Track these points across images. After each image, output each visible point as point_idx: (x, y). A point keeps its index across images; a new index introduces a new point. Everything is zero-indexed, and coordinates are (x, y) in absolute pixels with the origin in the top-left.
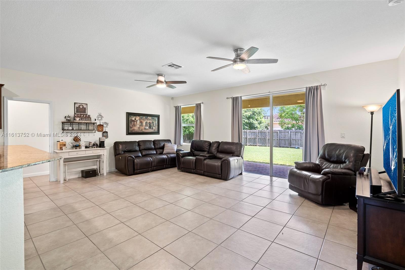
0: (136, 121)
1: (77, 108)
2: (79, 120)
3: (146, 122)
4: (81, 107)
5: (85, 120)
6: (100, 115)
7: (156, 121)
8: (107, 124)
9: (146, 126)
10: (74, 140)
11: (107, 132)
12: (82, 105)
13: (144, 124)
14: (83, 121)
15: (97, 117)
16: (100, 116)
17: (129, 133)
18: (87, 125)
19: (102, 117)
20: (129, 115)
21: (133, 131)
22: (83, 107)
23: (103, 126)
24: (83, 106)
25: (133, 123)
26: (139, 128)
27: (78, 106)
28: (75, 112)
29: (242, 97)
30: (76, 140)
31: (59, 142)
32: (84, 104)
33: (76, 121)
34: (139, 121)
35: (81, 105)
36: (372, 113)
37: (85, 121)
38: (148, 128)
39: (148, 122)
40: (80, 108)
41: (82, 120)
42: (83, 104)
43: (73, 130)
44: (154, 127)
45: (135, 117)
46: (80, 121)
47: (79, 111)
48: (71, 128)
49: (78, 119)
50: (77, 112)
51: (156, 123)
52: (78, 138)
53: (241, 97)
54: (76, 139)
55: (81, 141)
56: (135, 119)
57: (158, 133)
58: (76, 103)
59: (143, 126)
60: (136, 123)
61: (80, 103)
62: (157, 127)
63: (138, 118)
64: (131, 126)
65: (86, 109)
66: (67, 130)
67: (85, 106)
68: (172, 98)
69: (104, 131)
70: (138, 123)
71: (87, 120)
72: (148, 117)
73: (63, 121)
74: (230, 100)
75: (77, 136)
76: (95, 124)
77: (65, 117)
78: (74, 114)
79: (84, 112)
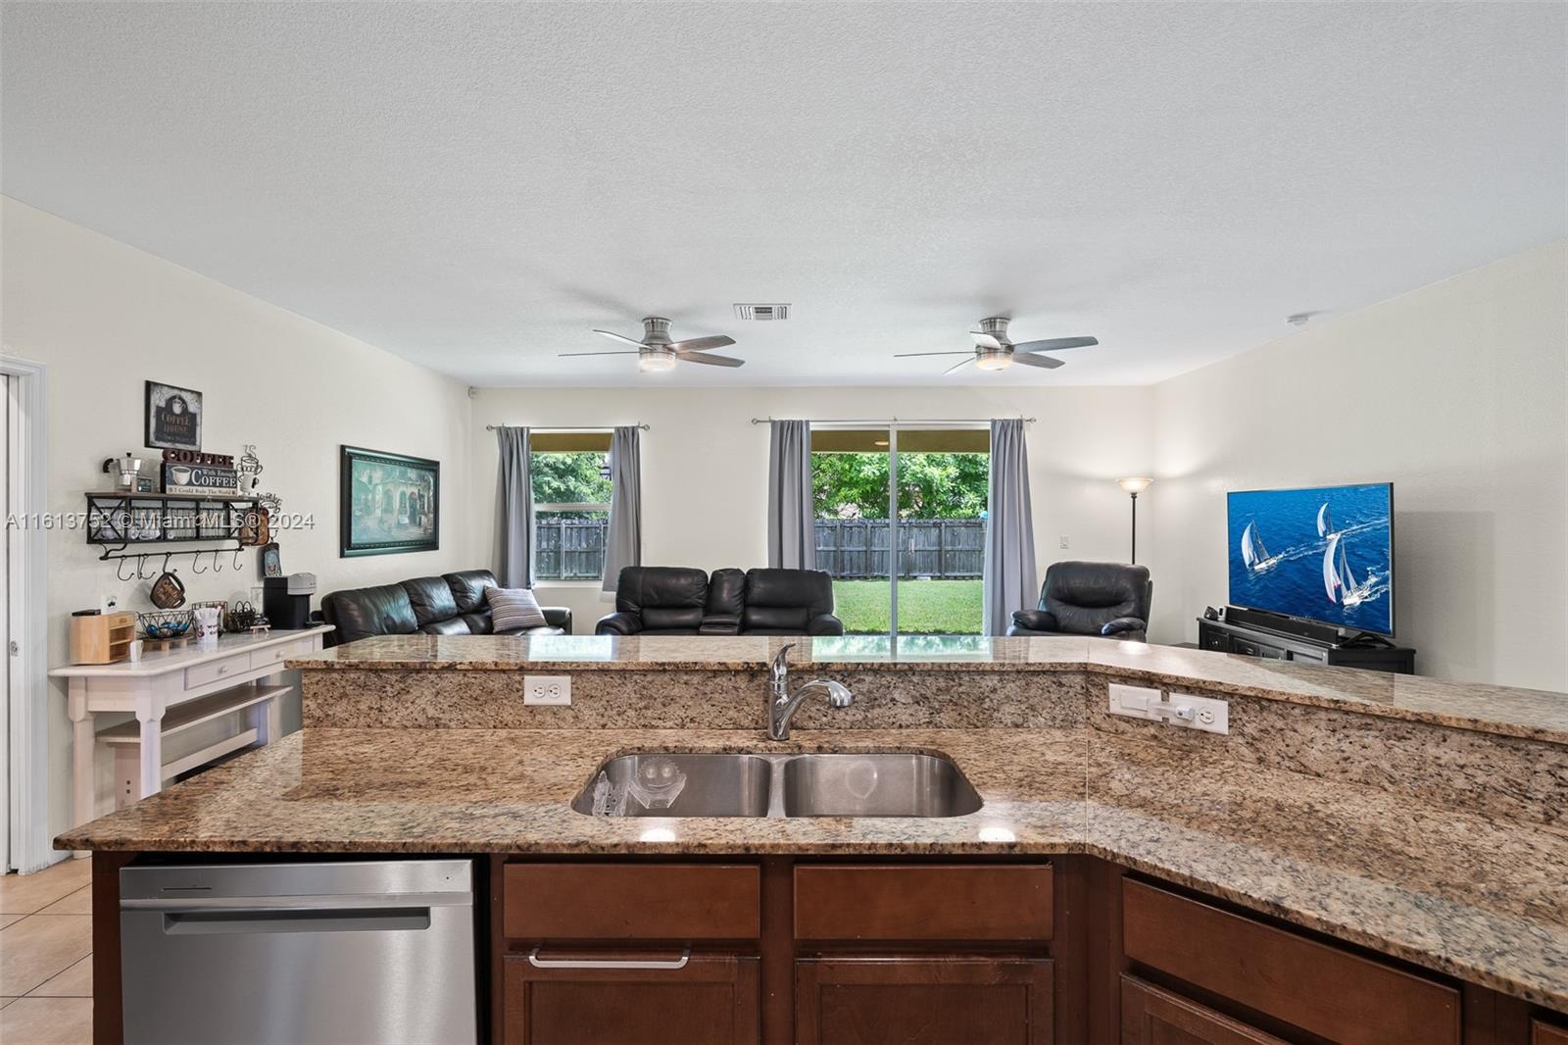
0: (371, 487)
1: (159, 410)
2: (190, 483)
3: (403, 494)
4: (177, 409)
5: (214, 485)
6: (250, 456)
7: (429, 488)
8: (277, 503)
9: (400, 513)
10: (154, 598)
11: (277, 547)
12: (181, 398)
13: (396, 504)
14: (206, 489)
16: (253, 463)
17: (349, 547)
18: (198, 510)
19: (257, 466)
20: (348, 457)
21: (364, 537)
22: (185, 410)
23: (262, 511)
24: (184, 402)
25: (362, 497)
26: (381, 520)
27: (163, 404)
28: (152, 437)
29: (811, 423)
30: (163, 598)
31: (93, 613)
32: (192, 392)
33: (173, 490)
34: (380, 487)
35: (174, 397)
36: (1134, 496)
37: (214, 489)
38: (407, 521)
40: (173, 414)
41: (201, 485)
42: (184, 395)
43: (163, 538)
44: (423, 517)
45: (368, 471)
46: (196, 491)
47: (167, 429)
49: (183, 478)
50: (157, 439)
51: (428, 498)
52: (174, 588)
53: (807, 422)
54: (166, 592)
55: (181, 601)
56: (370, 478)
57: (430, 543)
58: (156, 384)
59: (391, 512)
60: (374, 497)
61: (173, 388)
62: (432, 516)
63: (377, 475)
64: (357, 513)
65: (198, 418)
66: (138, 540)
67: (192, 405)
68: (472, 391)
69: (269, 541)
70: (377, 497)
71: (221, 486)
72: (409, 470)
73: (94, 489)
74: (767, 430)
75: (166, 575)
76: (236, 505)
77: (107, 466)
78: (147, 444)
79: (190, 434)
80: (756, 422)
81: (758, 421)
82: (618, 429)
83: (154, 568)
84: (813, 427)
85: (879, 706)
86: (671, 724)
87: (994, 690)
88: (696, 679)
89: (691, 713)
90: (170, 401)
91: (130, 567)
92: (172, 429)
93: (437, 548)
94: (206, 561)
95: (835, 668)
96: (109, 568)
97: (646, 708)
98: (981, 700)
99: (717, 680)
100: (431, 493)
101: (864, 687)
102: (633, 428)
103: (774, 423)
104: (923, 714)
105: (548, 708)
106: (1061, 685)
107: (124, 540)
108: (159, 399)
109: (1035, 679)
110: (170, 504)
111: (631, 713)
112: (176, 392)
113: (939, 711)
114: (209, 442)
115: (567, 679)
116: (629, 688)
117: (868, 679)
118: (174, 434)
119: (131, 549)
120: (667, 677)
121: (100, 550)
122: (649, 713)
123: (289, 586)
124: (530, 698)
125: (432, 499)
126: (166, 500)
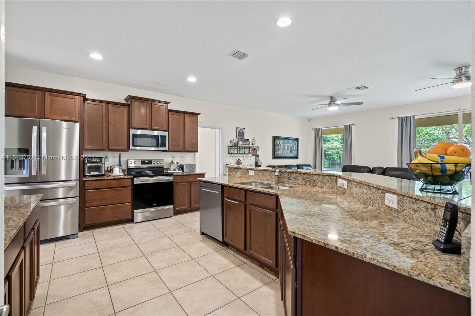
0: (280, 145)
1: (238, 132)
2: (242, 144)
3: (288, 146)
4: (241, 132)
5: (246, 144)
6: (254, 139)
7: (295, 145)
8: (259, 148)
9: (287, 150)
10: (237, 163)
13: (286, 148)
15: (252, 141)
17: (275, 157)
18: (244, 149)
19: (255, 141)
20: (275, 138)
21: (278, 155)
22: (242, 132)
23: (256, 149)
25: (278, 147)
26: (282, 152)
27: (239, 131)
28: (237, 137)
31: (228, 164)
32: (244, 128)
33: (239, 145)
34: (282, 145)
38: (289, 152)
39: (290, 145)
42: (242, 129)
43: (237, 153)
44: (294, 151)
45: (279, 141)
46: (243, 145)
47: (240, 135)
48: (236, 152)
50: (238, 137)
51: (295, 147)
54: (239, 162)
55: (241, 164)
56: (279, 143)
57: (297, 157)
58: (238, 128)
59: (285, 150)
60: (280, 147)
61: (240, 128)
62: (296, 151)
63: (281, 142)
64: (276, 150)
65: (245, 133)
66: (234, 154)
67: (244, 131)
68: (309, 120)
69: (257, 155)
70: (281, 147)
72: (290, 141)
73: (229, 145)
74: (397, 121)
75: (239, 160)
76: (251, 148)
77: (231, 142)
78: (237, 138)
79: (243, 136)
80: (392, 118)
81: (393, 118)
82: (345, 126)
83: (237, 158)
84: (416, 117)
85: (296, 180)
86: (266, 180)
87: (317, 179)
88: (269, 172)
89: (269, 179)
90: (240, 130)
91: (234, 158)
92: (241, 135)
93: (298, 159)
94: (245, 158)
95: (288, 172)
96: (231, 158)
97: (263, 177)
98: (314, 181)
99: (272, 173)
100: (296, 146)
101: (294, 176)
102: (350, 125)
103: (399, 118)
104: (304, 182)
105: (252, 176)
106: (331, 179)
107: (232, 153)
108: (238, 130)
109: (326, 177)
110: (240, 148)
111: (261, 178)
113: (307, 182)
114: (246, 137)
115: (253, 171)
116: (261, 173)
117: (294, 174)
118: (240, 136)
119: (233, 155)
120: (265, 172)
121: (229, 155)
122: (263, 178)
123: (258, 163)
124: (250, 174)
125: (296, 147)
126: (239, 147)
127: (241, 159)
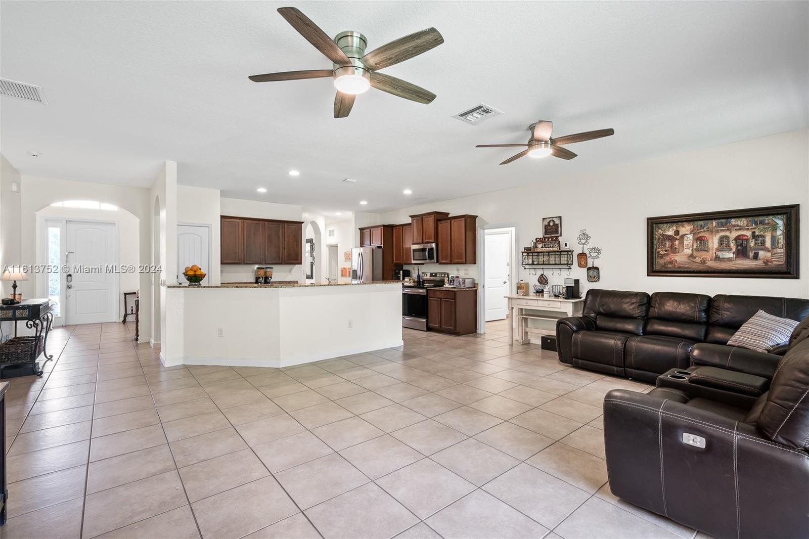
0: (678, 237)
2: (542, 247)
3: (724, 238)
4: (551, 224)
5: (550, 247)
6: (584, 234)
8: (597, 250)
9: (720, 250)
10: (538, 281)
11: (597, 269)
12: (553, 220)
13: (714, 242)
14: (548, 249)
15: (579, 239)
16: (584, 237)
17: (652, 271)
18: (555, 255)
19: (588, 237)
20: (656, 223)
21: (670, 266)
22: (554, 224)
23: (585, 255)
25: (668, 244)
26: (692, 256)
27: (547, 224)
30: (541, 281)
32: (556, 217)
33: (538, 250)
34: (691, 237)
35: (550, 221)
38: (731, 256)
39: (734, 235)
40: (551, 226)
41: (546, 247)
42: (553, 219)
43: (534, 264)
45: (675, 228)
46: (544, 249)
49: (540, 246)
51: (775, 237)
54: (543, 280)
55: (548, 283)
56: (677, 232)
59: (707, 251)
60: (682, 242)
62: (782, 250)
63: (686, 229)
64: (662, 253)
65: (559, 225)
67: (557, 222)
69: (590, 265)
70: (685, 242)
71: (553, 247)
75: (542, 275)
79: (556, 231)
83: (539, 273)
90: (549, 223)
91: (533, 272)
92: (550, 231)
94: (556, 272)
112: (551, 219)
126: (538, 253)
127: (548, 273)
